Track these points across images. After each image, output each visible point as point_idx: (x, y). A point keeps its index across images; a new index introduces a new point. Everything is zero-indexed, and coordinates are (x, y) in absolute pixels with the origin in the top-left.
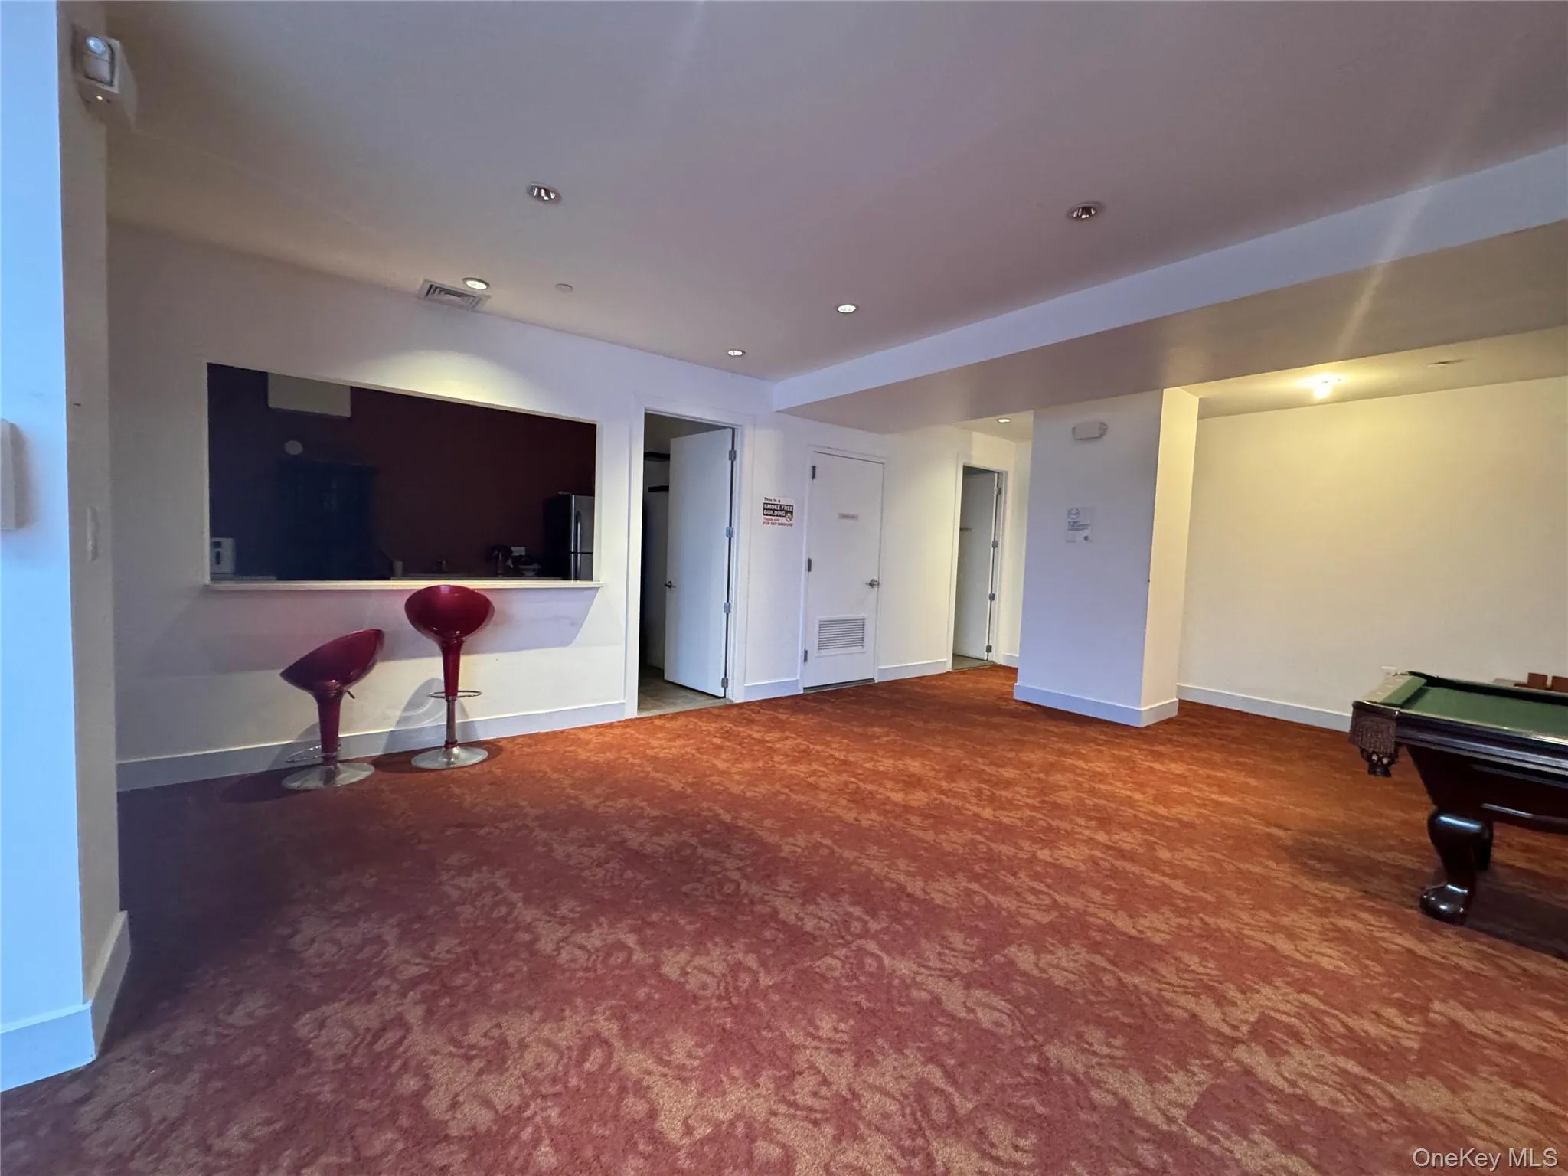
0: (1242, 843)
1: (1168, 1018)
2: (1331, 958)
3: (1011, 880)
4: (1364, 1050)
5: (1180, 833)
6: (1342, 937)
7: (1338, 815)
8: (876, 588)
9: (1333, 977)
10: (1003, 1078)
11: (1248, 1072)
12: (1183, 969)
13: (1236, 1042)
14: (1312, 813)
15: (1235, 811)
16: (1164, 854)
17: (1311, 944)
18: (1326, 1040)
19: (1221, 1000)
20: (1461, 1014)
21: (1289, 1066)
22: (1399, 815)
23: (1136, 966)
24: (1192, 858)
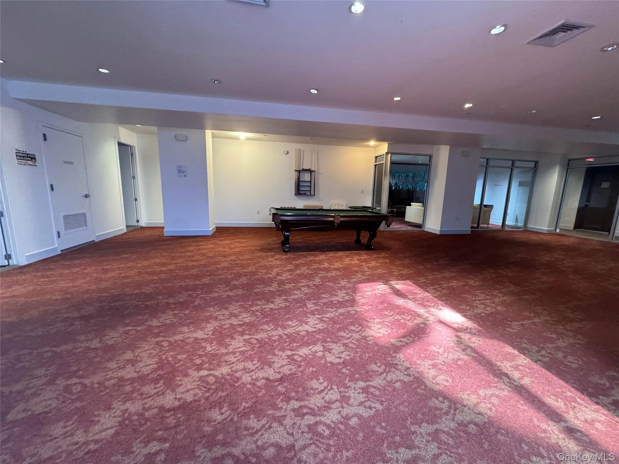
0: (252, 252)
1: (265, 279)
2: (278, 262)
3: (218, 273)
4: (289, 271)
5: (240, 253)
6: (277, 259)
7: (262, 242)
8: (88, 198)
9: (280, 265)
10: (251, 297)
11: (280, 279)
12: (261, 273)
13: (276, 277)
14: (259, 243)
15: (247, 246)
16: (242, 258)
17: (274, 262)
18: (285, 272)
19: (270, 274)
20: (295, 262)
21: (284, 276)
22: (271, 239)
23: (255, 275)
24: (247, 256)
